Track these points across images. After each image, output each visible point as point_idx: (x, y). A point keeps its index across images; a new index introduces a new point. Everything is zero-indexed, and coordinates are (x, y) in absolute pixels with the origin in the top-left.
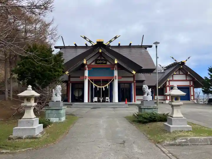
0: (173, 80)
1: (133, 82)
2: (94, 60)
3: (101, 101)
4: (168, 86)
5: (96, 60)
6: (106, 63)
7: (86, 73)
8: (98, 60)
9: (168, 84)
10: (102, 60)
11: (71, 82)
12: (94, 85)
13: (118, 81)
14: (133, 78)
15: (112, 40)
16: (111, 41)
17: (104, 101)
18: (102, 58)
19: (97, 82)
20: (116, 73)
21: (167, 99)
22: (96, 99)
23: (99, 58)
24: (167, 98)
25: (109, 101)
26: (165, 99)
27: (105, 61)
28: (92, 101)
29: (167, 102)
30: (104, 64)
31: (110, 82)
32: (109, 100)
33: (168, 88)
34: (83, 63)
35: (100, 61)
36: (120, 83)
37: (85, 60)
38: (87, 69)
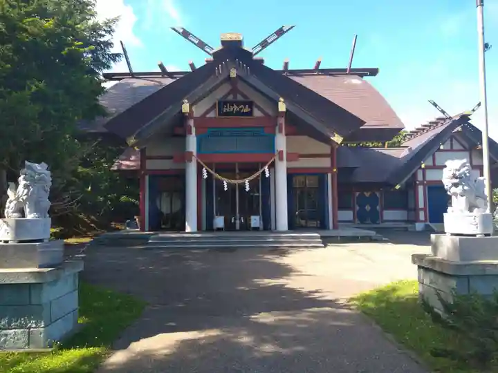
0: (434, 167)
1: (330, 170)
2: (215, 104)
3: (238, 227)
4: (422, 183)
5: (220, 102)
6: (250, 113)
7: (192, 143)
8: (225, 103)
9: (420, 177)
10: (238, 104)
11: (147, 172)
13: (288, 169)
14: (329, 159)
16: (264, 44)
17: (246, 227)
18: (240, 98)
20: (281, 142)
21: (417, 220)
23: (230, 98)
24: (417, 216)
25: (261, 227)
26: (413, 219)
27: (247, 107)
28: (210, 228)
29: (419, 226)
30: (244, 114)
32: (260, 225)
33: (421, 189)
34: (181, 110)
35: (233, 105)
36: (291, 175)
37: (186, 101)
38: (194, 130)
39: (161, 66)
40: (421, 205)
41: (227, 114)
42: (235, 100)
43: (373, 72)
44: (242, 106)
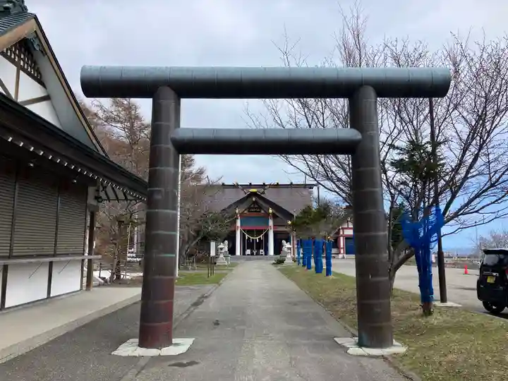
0: (348, 228)
2: (247, 209)
3: (255, 254)
4: (342, 236)
5: (249, 207)
6: (260, 212)
7: (239, 223)
8: (251, 208)
9: (341, 233)
12: (247, 236)
13: (273, 231)
17: (258, 254)
18: (256, 206)
19: (250, 232)
20: (271, 223)
21: (340, 253)
22: (248, 252)
23: (252, 206)
24: (340, 251)
26: (338, 252)
27: (259, 209)
28: (244, 254)
29: (340, 256)
30: (258, 212)
31: (264, 232)
32: (263, 253)
33: (342, 238)
34: (236, 212)
35: (254, 209)
36: (275, 234)
37: (237, 209)
38: (239, 218)
40: (342, 245)
41: (251, 212)
42: (254, 207)
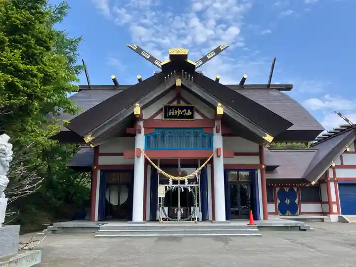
0: (342, 166)
1: (259, 166)
2: (162, 108)
3: (179, 217)
4: (332, 180)
5: (166, 107)
6: (191, 117)
7: (140, 141)
8: (171, 108)
9: (331, 176)
10: (182, 108)
11: (99, 167)
13: (225, 165)
14: (258, 157)
15: (209, 57)
16: (205, 59)
17: (186, 216)
18: (182, 104)
21: (330, 212)
23: (175, 103)
24: (330, 209)
25: (200, 219)
26: (328, 211)
27: (189, 111)
28: (154, 218)
29: (334, 218)
30: (186, 117)
31: (201, 165)
33: (332, 185)
34: (133, 113)
35: (177, 110)
36: (227, 170)
37: (138, 105)
38: (143, 130)
39: (114, 80)
40: (334, 199)
41: (171, 117)
42: (179, 105)
43: (289, 88)
44: (185, 110)
